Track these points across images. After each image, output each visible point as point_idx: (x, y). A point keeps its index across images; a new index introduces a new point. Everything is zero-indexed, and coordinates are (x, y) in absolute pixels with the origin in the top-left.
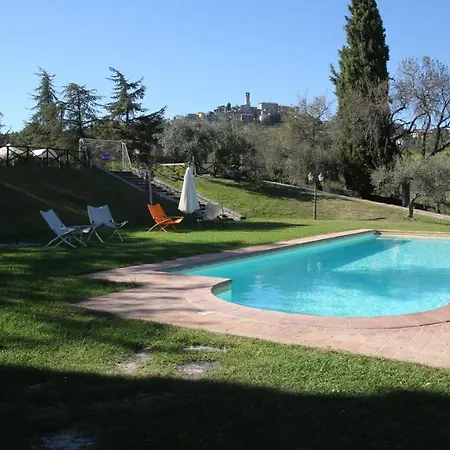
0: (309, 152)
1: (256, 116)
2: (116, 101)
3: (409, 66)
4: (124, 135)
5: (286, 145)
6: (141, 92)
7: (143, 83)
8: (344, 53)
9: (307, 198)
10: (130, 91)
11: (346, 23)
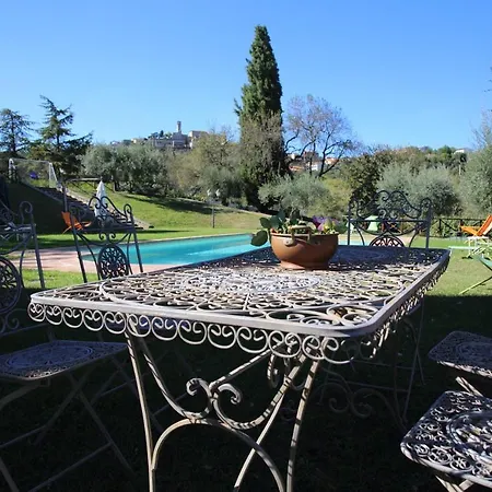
0: (215, 173)
1: (187, 143)
2: (47, 126)
3: (296, 101)
4: (54, 157)
5: (197, 167)
6: (70, 118)
7: (72, 110)
8: (245, 90)
9: (208, 211)
10: (60, 118)
11: (247, 64)
